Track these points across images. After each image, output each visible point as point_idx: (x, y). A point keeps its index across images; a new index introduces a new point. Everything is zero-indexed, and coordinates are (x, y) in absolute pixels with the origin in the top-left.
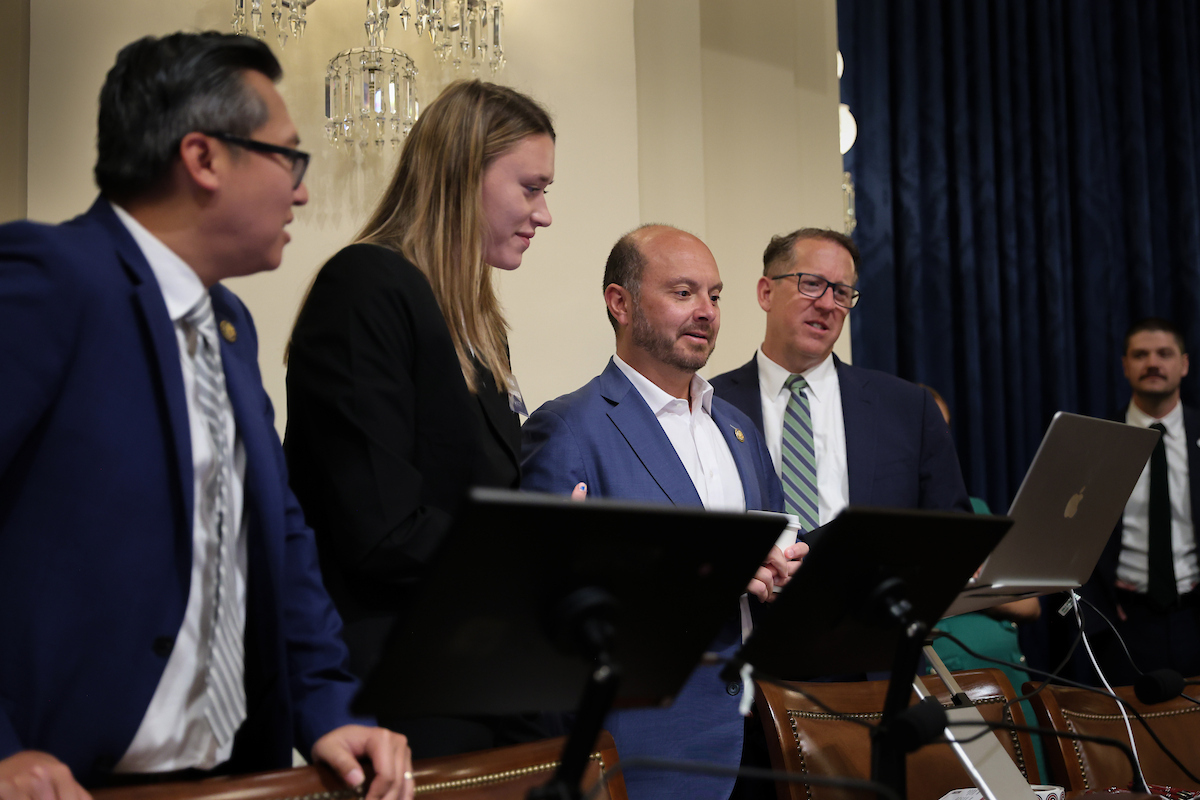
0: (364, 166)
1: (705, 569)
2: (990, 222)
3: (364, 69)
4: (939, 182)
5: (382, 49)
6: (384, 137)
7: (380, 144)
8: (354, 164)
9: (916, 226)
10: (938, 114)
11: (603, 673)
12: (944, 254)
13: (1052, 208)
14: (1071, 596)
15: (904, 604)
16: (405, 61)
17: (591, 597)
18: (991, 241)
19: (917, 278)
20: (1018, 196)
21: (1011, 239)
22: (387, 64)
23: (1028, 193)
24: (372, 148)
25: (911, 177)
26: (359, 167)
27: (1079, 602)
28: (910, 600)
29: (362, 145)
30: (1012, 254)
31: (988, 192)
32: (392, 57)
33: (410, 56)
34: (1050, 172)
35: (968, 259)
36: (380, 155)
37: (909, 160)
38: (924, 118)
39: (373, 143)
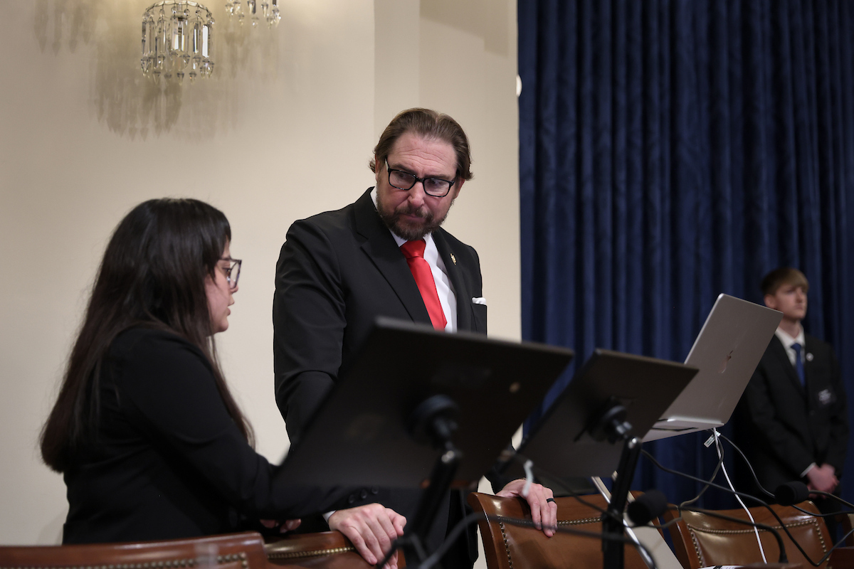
0: (166, 93)
1: (514, 387)
2: (606, 163)
3: (174, 17)
4: (570, 131)
5: (189, 2)
6: (184, 71)
7: (181, 76)
8: (159, 90)
9: (553, 163)
10: (571, 78)
11: (449, 456)
12: (571, 186)
13: (655, 154)
14: (713, 434)
15: (627, 425)
16: (206, 13)
17: (439, 402)
18: (607, 178)
19: (552, 202)
20: (629, 143)
21: (622, 176)
22: (192, 14)
23: (638, 141)
24: (174, 79)
25: (551, 126)
26: (163, 93)
27: (719, 437)
28: (630, 422)
29: (167, 76)
30: (622, 187)
31: (606, 139)
32: (196, 9)
33: (209, 10)
34: (655, 127)
35: (588, 190)
36: (180, 84)
37: (550, 111)
38: (561, 80)
39: (174, 75)
